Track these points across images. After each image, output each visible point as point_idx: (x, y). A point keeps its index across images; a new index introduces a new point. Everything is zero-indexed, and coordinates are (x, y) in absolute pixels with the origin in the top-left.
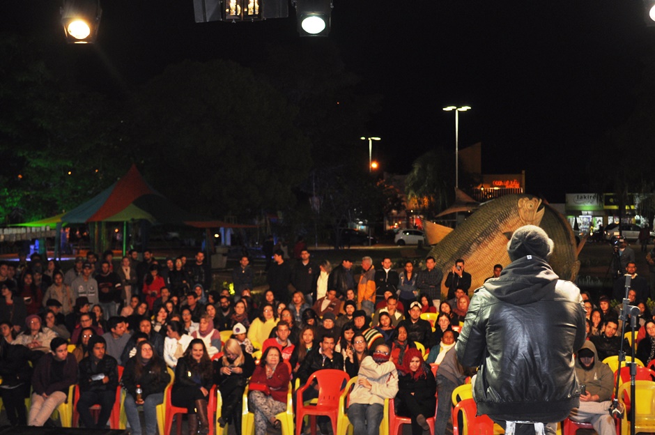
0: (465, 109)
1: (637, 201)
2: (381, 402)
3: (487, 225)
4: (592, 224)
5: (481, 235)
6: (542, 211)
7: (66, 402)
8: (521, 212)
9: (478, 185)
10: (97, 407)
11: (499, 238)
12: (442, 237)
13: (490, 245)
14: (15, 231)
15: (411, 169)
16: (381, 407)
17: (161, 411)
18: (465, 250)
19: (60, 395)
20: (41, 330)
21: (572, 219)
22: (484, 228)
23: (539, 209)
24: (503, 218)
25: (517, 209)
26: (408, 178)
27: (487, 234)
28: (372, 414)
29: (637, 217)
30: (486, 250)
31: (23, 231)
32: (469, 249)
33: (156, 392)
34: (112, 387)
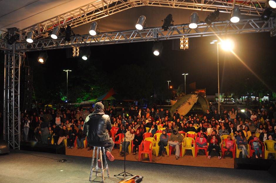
0: (187, 74)
1: (232, 95)
2: (130, 141)
3: (184, 101)
4: (222, 100)
5: (183, 103)
6: (198, 97)
7: (66, 139)
8: (192, 98)
9: (195, 91)
10: (71, 140)
11: (187, 104)
12: (174, 104)
13: (185, 105)
14: (87, 102)
15: (178, 88)
16: (130, 142)
17: (85, 142)
18: (179, 107)
19: (65, 137)
20: (69, 124)
21: (217, 99)
22: (183, 101)
23: (197, 97)
24: (188, 99)
25: (191, 97)
26: (177, 90)
27: (184, 103)
28: (127, 144)
29: (232, 99)
30: (184, 106)
31: (89, 102)
32: (180, 106)
33: (84, 138)
34: (75, 136)
